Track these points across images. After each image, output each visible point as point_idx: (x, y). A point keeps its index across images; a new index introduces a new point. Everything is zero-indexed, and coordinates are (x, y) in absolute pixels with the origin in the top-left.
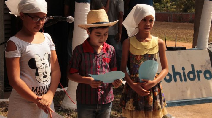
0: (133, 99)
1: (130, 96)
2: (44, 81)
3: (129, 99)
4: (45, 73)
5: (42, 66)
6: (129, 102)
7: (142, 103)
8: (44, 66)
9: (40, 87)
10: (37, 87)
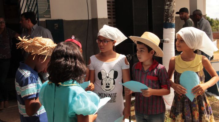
0: (182, 113)
1: (178, 111)
2: (106, 90)
3: (177, 114)
4: (108, 84)
5: (106, 79)
6: (178, 116)
7: (188, 117)
8: (108, 79)
9: (103, 94)
10: (101, 93)
